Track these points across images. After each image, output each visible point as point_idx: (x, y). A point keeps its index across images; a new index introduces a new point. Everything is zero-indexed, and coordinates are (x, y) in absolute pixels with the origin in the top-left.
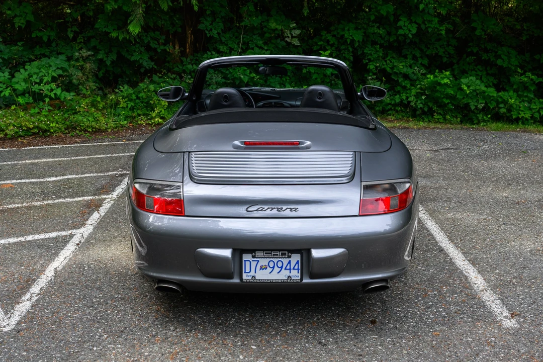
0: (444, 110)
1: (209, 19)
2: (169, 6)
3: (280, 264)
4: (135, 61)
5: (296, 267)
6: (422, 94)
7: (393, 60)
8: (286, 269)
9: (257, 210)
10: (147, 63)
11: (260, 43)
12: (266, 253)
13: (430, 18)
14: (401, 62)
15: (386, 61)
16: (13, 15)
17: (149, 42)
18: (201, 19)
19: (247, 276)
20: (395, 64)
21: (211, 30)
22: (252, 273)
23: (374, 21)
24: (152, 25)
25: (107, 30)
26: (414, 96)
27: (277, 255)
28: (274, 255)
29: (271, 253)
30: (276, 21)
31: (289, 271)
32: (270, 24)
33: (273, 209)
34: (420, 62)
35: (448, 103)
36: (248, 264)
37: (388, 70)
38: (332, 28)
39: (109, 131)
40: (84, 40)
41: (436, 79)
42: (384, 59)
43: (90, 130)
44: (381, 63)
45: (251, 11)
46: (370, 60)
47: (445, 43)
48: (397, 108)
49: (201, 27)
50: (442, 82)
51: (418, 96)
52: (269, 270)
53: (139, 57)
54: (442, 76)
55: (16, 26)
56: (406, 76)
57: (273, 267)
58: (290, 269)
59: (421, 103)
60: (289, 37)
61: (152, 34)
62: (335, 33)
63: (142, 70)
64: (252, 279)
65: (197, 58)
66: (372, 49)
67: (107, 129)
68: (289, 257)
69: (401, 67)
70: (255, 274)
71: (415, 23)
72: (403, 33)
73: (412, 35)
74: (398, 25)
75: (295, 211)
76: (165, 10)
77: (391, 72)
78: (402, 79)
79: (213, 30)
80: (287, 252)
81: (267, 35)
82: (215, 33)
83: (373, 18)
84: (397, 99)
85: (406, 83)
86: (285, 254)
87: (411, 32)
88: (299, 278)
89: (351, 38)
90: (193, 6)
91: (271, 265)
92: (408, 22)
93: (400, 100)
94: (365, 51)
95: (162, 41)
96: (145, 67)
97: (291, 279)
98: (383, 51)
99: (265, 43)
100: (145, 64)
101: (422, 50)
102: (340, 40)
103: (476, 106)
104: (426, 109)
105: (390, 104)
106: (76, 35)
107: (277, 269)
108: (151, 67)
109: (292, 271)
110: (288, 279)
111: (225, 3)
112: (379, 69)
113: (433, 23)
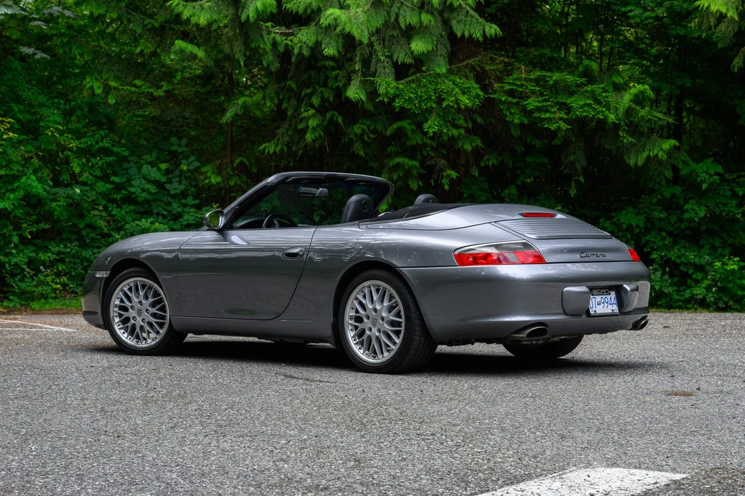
2: (419, 185)
6: (713, 286)
7: (682, 250)
13: (725, 201)
14: (695, 251)
23: (656, 204)
26: (705, 288)
34: (719, 252)
37: (675, 259)
38: (613, 214)
44: (668, 253)
45: (513, 195)
46: (653, 249)
48: (688, 306)
51: (708, 288)
56: (698, 268)
59: (712, 297)
66: (657, 236)
69: (692, 257)
71: (706, 206)
72: (689, 217)
73: (699, 218)
74: (685, 208)
76: (415, 189)
77: (678, 261)
78: (693, 271)
83: (654, 200)
84: (687, 294)
85: (698, 276)
87: (698, 216)
89: (627, 222)
90: (444, 185)
92: (697, 205)
93: (690, 295)
94: (646, 238)
98: (671, 239)
101: (722, 239)
105: (679, 300)
111: (485, 186)
112: (665, 259)
113: (729, 206)
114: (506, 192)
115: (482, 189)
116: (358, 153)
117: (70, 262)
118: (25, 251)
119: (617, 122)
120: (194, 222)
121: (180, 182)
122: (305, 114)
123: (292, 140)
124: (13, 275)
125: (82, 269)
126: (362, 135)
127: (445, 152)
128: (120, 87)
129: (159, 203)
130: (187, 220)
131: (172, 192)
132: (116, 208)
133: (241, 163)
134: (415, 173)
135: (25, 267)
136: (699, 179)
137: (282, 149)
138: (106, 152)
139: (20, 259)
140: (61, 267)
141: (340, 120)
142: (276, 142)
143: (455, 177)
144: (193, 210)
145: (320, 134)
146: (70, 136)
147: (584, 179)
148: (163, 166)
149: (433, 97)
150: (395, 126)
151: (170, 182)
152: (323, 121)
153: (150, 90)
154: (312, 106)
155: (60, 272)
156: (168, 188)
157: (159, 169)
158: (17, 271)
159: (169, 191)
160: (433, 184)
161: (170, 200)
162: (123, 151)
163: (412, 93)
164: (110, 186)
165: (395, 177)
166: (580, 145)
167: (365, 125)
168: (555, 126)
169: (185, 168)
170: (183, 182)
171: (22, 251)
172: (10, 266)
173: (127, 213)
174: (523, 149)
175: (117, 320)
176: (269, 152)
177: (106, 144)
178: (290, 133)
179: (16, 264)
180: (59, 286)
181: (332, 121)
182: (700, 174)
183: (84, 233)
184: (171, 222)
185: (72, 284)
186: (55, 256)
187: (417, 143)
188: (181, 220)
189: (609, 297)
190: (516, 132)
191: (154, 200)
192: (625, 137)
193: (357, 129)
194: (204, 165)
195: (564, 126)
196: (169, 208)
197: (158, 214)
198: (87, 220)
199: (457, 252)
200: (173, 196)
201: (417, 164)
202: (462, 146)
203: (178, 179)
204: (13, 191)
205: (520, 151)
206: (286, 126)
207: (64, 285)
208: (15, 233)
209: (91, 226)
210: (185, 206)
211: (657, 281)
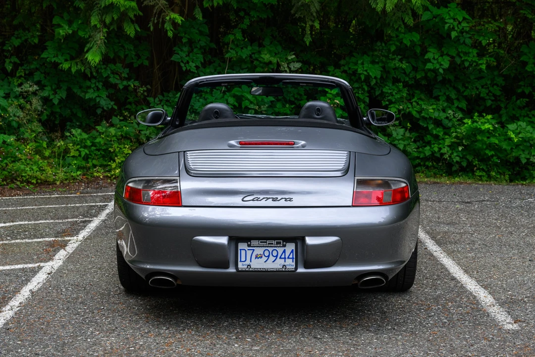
0: (487, 165)
1: (186, 49)
2: (136, 30)
3: (275, 253)
4: (90, 99)
5: (291, 256)
6: (459, 144)
7: (420, 102)
8: (280, 258)
9: (253, 200)
10: (105, 103)
12: (261, 242)
13: (466, 49)
14: (432, 104)
15: (411, 103)
17: (108, 77)
18: (175, 48)
19: (243, 265)
20: (424, 106)
21: (188, 62)
22: (248, 262)
23: (394, 53)
24: (113, 55)
25: (57, 60)
26: (449, 146)
27: (272, 244)
28: (269, 244)
29: (266, 242)
30: (270, 52)
31: (284, 260)
32: (263, 56)
33: (268, 199)
34: (456, 105)
35: (492, 156)
36: (243, 252)
37: (414, 113)
38: (342, 62)
39: (58, 183)
40: (25, 74)
41: (475, 124)
42: (409, 101)
43: (34, 181)
44: (406, 106)
45: (238, 40)
46: (391, 102)
47: (489, 82)
48: (427, 163)
49: (175, 58)
50: (483, 128)
51: (452, 146)
52: (264, 259)
53: (96, 94)
54: (483, 120)
56: (438, 123)
57: (269, 256)
58: (285, 258)
59: (457, 156)
60: (286, 71)
61: (112, 66)
62: (346, 68)
63: (99, 111)
64: (247, 268)
65: (168, 98)
66: (394, 87)
67: (55, 180)
68: (284, 246)
69: (432, 111)
70: (251, 263)
71: (448, 55)
72: (432, 68)
73: (444, 70)
74: (426, 57)
75: (290, 201)
76: (132, 35)
77: (418, 116)
78: (433, 126)
79: (191, 63)
80: (282, 241)
81: (258, 70)
82: (192, 66)
83: (393, 48)
84: (427, 151)
85: (438, 131)
86: (280, 243)
87: (442, 67)
88: (294, 267)
89: (365, 73)
90: (167, 31)
91: (267, 253)
92: (439, 54)
93: (430, 153)
94: (384, 90)
95: (124, 75)
96: (103, 108)
97: (286, 268)
98: (408, 91)
100: (103, 103)
101: (458, 91)
102: (353, 77)
103: (528, 159)
104: (464, 164)
105: (418, 158)
106: (16, 66)
107: (272, 258)
108: (110, 107)
109: (286, 260)
110: (283, 268)
111: (206, 30)
112: (402, 112)
113: (471, 55)
114: (231, 37)
115: (201, 33)
134: (132, 15)
136: (447, 26)
143: (180, 22)
147: (319, 24)
160: (152, 28)
165: (108, 21)
182: (446, 21)
201: (135, 5)
211: (399, 140)
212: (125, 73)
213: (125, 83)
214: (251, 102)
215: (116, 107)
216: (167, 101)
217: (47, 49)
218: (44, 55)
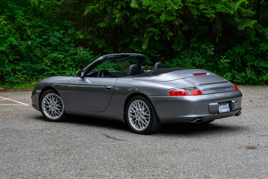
1: (177, 44)
2: (158, 38)
7: (259, 61)
11: (198, 54)
14: (263, 62)
16: (98, 43)
17: (150, 54)
18: (173, 44)
21: (177, 48)
23: (249, 44)
24: (152, 47)
25: (134, 48)
30: (205, 45)
32: (202, 46)
42: (255, 61)
44: (253, 63)
45: (194, 41)
46: (248, 61)
48: (261, 83)
49: (172, 47)
55: (99, 47)
56: (265, 68)
60: (209, 51)
61: (152, 50)
62: (233, 50)
65: (171, 61)
66: (249, 56)
69: (263, 64)
72: (261, 49)
74: (260, 46)
76: (157, 40)
77: (257, 66)
78: (263, 70)
79: (178, 49)
81: (201, 51)
82: (178, 50)
84: (261, 79)
85: (265, 72)
87: (265, 49)
89: (238, 51)
90: (168, 38)
92: (265, 45)
93: (262, 79)
94: (246, 57)
96: (148, 64)
99: (201, 54)
100: (148, 62)
105: (258, 81)
106: (122, 51)
108: (150, 63)
111: (184, 37)
112: (252, 65)
114: (192, 40)
115: (183, 39)
116: (135, 27)
117: (27, 69)
118: (11, 66)
119: (234, 14)
120: (74, 53)
121: (68, 38)
122: (115, 12)
123: (110, 21)
124: (6, 75)
125: (32, 72)
126: (137, 20)
127: (168, 25)
128: (45, 2)
129: (60, 46)
130: (71, 52)
131: (65, 42)
132: (44, 48)
133: (91, 30)
134: (157, 34)
135: (11, 72)
136: (265, 35)
137: (106, 25)
138: (40, 26)
139: (9, 69)
140: (24, 71)
141: (128, 14)
142: (104, 23)
143: (172, 35)
144: (73, 48)
145: (120, 20)
146: (26, 21)
147: (221, 35)
148: (62, 32)
149: (163, 6)
150: (149, 16)
151: (64, 38)
152: (122, 15)
153: (56, 2)
154: (118, 9)
155: (24, 73)
156: (64, 40)
157: (60, 33)
158: (8, 74)
159: (64, 41)
160: (164, 38)
161: (65, 44)
162: (46, 26)
163: (155, 5)
164: (42, 40)
165: (149, 36)
166: (220, 21)
167: (138, 15)
168: (210, 16)
169: (70, 32)
170: (69, 37)
171: (9, 66)
172: (5, 72)
173: (48, 50)
174: (198, 23)
175: (44, 109)
176: (101, 26)
177: (40, 23)
178: (109, 19)
179: (7, 71)
180: (24, 79)
181: (125, 15)
182: (266, 33)
183: (33, 58)
184: (65, 53)
185: (29, 78)
186: (22, 67)
187: (158, 22)
188: (69, 52)
189: (226, 105)
190: (196, 17)
191: (59, 45)
192: (237, 20)
193: (135, 17)
194: (77, 31)
195: (214, 16)
196: (64, 48)
197: (60, 50)
198: (34, 53)
199: (169, 91)
200: (66, 43)
201: (157, 30)
202: (175, 23)
203: (67, 36)
204: (6, 43)
205: (197, 24)
206: (108, 16)
207: (26, 78)
208: (7, 59)
209: (35, 55)
210: (70, 47)
211: (249, 74)
212: (156, 52)
213: (155, 55)
214: (197, 62)
215: (152, 63)
216: (171, 62)
217: (131, 45)
218: (130, 47)
